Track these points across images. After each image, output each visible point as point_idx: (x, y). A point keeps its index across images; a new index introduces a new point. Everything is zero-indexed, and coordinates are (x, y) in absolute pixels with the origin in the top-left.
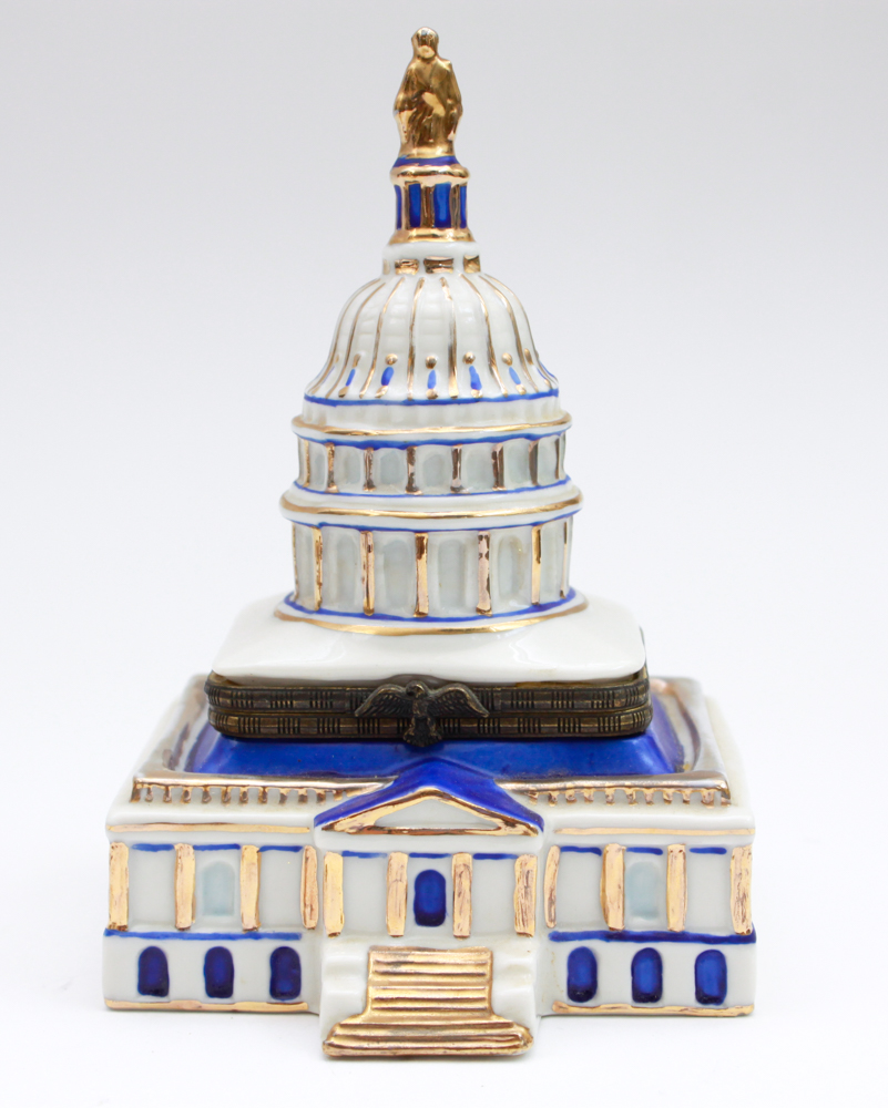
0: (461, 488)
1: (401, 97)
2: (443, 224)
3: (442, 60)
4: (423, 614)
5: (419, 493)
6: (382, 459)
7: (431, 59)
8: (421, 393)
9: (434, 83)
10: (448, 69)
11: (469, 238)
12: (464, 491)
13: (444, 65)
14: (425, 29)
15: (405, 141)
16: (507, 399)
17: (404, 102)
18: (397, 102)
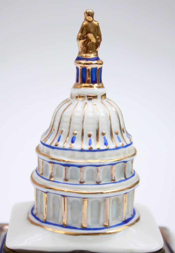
0: (100, 182)
1: (80, 34)
2: (94, 82)
3: (95, 21)
4: (84, 227)
5: (85, 183)
6: (71, 170)
7: (92, 21)
8: (86, 147)
9: (92, 30)
10: (97, 25)
11: (103, 87)
12: (101, 183)
13: (96, 23)
14: (89, 10)
15: (80, 51)
16: (117, 148)
17: (81, 36)
18: (78, 36)
